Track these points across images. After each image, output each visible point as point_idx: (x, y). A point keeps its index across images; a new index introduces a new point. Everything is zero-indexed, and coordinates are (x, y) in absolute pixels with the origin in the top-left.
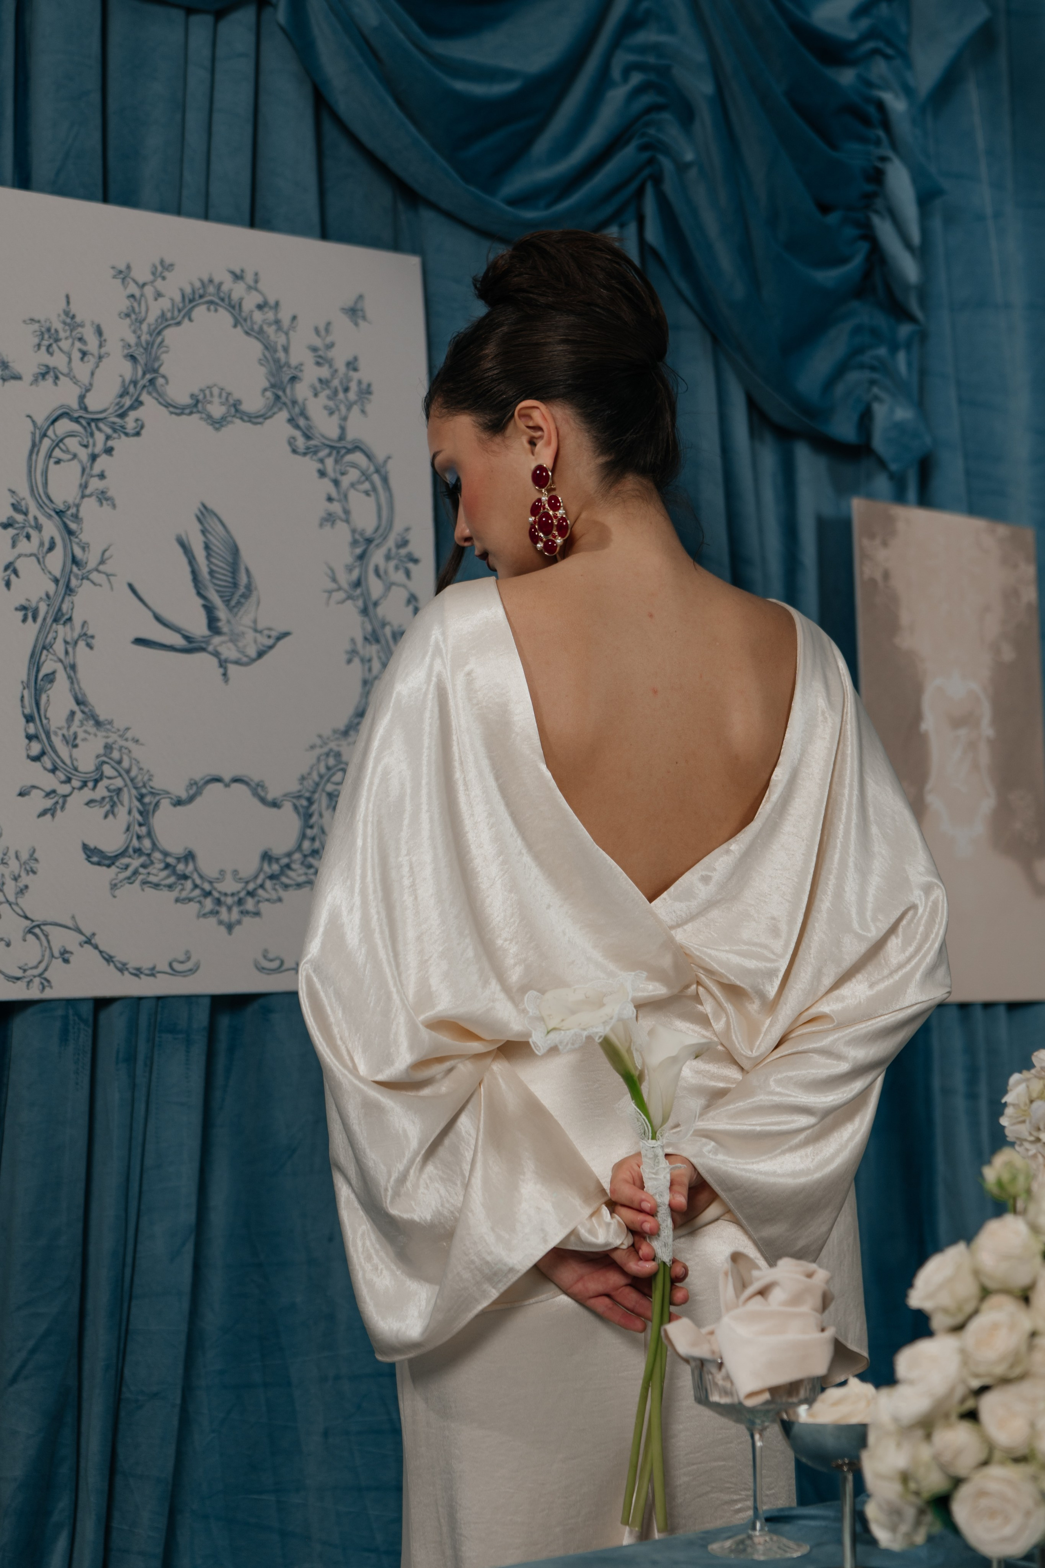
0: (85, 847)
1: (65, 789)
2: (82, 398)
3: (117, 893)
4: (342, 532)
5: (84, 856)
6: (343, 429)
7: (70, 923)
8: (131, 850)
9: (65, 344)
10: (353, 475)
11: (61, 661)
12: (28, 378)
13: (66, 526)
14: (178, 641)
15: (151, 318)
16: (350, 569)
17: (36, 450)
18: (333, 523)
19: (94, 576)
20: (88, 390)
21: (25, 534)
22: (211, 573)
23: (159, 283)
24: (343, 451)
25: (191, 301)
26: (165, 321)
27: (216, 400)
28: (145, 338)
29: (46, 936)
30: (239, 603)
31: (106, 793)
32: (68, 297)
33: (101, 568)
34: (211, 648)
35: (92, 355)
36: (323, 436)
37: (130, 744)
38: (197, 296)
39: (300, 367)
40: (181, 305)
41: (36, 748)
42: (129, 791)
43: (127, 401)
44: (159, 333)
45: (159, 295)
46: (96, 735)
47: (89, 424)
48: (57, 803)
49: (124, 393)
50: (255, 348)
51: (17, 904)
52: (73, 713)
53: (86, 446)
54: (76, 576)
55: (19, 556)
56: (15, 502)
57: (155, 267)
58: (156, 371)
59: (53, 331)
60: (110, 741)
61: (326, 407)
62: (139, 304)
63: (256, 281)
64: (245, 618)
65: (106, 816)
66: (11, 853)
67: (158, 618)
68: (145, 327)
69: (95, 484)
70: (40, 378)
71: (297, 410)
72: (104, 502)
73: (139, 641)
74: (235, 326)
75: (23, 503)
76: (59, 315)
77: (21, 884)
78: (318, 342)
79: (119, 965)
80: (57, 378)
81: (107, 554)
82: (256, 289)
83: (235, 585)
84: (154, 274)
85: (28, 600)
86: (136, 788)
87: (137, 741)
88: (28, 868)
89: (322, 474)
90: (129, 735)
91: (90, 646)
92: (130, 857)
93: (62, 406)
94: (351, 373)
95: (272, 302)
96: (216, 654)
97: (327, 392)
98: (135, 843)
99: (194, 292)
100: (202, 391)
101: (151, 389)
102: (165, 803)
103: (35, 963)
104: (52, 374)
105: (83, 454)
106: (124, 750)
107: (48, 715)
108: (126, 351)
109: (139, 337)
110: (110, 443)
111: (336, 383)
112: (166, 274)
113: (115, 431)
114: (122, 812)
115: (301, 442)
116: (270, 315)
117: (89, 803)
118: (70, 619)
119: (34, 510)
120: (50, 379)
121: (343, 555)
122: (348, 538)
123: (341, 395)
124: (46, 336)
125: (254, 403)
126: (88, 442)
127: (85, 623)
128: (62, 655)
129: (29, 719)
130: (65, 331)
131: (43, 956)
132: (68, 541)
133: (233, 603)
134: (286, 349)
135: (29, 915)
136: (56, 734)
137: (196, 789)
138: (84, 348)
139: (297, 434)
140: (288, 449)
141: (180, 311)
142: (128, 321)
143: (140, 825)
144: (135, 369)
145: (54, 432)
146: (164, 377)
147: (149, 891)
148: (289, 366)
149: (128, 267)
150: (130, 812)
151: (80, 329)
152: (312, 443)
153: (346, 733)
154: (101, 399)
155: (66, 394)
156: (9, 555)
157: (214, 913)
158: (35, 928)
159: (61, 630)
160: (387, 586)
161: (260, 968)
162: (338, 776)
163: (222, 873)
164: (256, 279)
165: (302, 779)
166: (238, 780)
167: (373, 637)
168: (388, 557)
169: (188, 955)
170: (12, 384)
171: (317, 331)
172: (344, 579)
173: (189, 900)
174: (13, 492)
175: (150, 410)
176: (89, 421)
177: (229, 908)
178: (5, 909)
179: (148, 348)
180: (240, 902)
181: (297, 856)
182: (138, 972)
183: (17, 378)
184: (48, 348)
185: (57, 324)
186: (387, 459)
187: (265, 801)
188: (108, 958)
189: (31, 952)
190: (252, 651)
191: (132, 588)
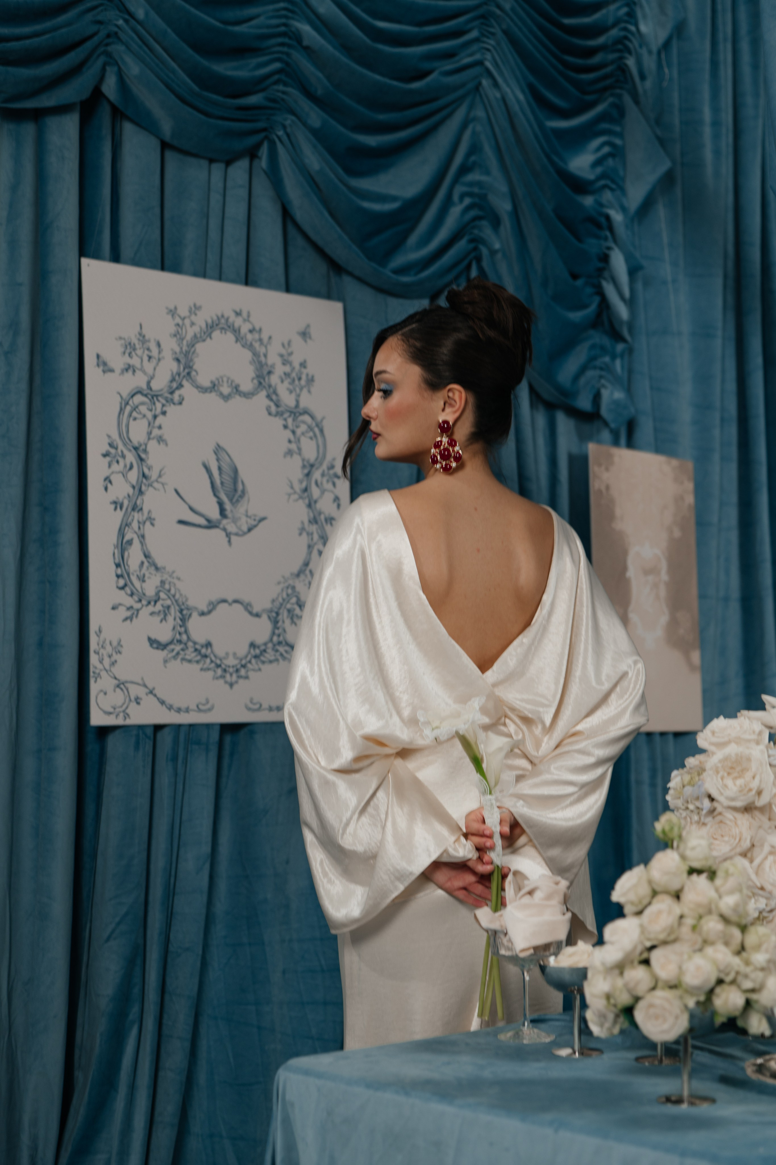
0: (149, 639)
1: (138, 606)
2: (149, 383)
3: (168, 665)
4: (297, 461)
5: (148, 644)
6: (298, 402)
7: (140, 682)
8: (175, 641)
9: (139, 352)
10: (303, 428)
11: (136, 533)
12: (118, 371)
13: (139, 456)
14: (203, 522)
15: (189, 337)
16: (301, 482)
17: (122, 413)
18: (292, 455)
19: (155, 485)
20: (152, 378)
21: (116, 460)
22: (222, 483)
23: (193, 317)
24: (297, 414)
25: (211, 328)
26: (197, 339)
27: (225, 384)
28: (185, 348)
29: (127, 690)
30: (238, 501)
31: (161, 608)
32: (141, 325)
33: (160, 480)
34: (221, 526)
35: (155, 358)
36: (286, 406)
37: (176, 581)
38: (215, 325)
39: (273, 366)
40: (205, 330)
41: (121, 582)
42: (175, 608)
43: (175, 385)
44: (193, 346)
46: (155, 575)
47: (153, 398)
48: (133, 614)
49: (173, 380)
50: (248, 355)
51: (111, 671)
52: (142, 563)
53: (151, 410)
54: (145, 485)
55: (113, 473)
56: (110, 442)
57: (191, 308)
58: (191, 367)
59: (132, 344)
60: (164, 579)
61: (288, 389)
62: (182, 329)
63: (249, 316)
64: (241, 509)
65: (161, 621)
66: (108, 642)
67: (191, 509)
68: (185, 342)
69: (156, 432)
70: (125, 371)
71: (271, 390)
72: (161, 443)
73: (181, 522)
74: (237, 341)
75: (115, 443)
76: (136, 336)
77: (113, 659)
78: (284, 352)
79: (168, 706)
80: (134, 371)
81: (162, 472)
82: (249, 321)
83: (236, 490)
84: (190, 311)
85: (117, 498)
86: (178, 605)
87: (179, 579)
88: (117, 650)
89: (286, 427)
90: (175, 575)
91: (152, 524)
92: (175, 644)
93: (137, 387)
94: (303, 370)
95: (257, 328)
96: (225, 530)
97: (289, 380)
98: (178, 637)
99: (213, 322)
100: (218, 379)
101: (188, 378)
102: (195, 615)
103: (120, 703)
104: (131, 369)
105: (149, 415)
106: (171, 584)
107: (130, 563)
108: (174, 356)
109: (181, 348)
110: (165, 409)
111: (294, 375)
112: (198, 312)
113: (167, 401)
114: (170, 619)
115: (273, 409)
116: (257, 336)
117: (152, 614)
118: (141, 509)
119: (121, 447)
120: (130, 372)
121: (297, 473)
122: (300, 463)
123: (297, 382)
124: (128, 347)
125: (247, 386)
126: (152, 409)
127: (149, 512)
128: (136, 529)
129: (118, 565)
130: (139, 344)
131: (125, 701)
132: (140, 464)
133: (234, 500)
134: (265, 356)
135: (117, 677)
136: (133, 574)
137: (213, 606)
138: (150, 354)
139: (272, 405)
140: (266, 413)
141: (204, 333)
142: (175, 339)
143: (181, 626)
144: (179, 367)
145: (133, 403)
146: (196, 371)
147: (185, 664)
148: (266, 364)
149: (176, 308)
150: (175, 619)
151: (148, 343)
152: (280, 409)
153: (298, 575)
154: (160, 384)
155: (140, 381)
156: (106, 472)
157: (223, 677)
158: (121, 685)
159: (136, 515)
160: (323, 492)
161: (249, 709)
162: (294, 600)
163: (227, 654)
164: (249, 315)
165: (273, 601)
166: (236, 601)
167: (314, 521)
168: (323, 475)
169: (207, 701)
170: (109, 375)
171: (283, 345)
172: (298, 487)
173: (208, 669)
174: (109, 436)
175: (187, 390)
176: (153, 396)
177: (231, 675)
178: (103, 674)
179: (186, 354)
180: (237, 671)
181: (270, 645)
182: (179, 710)
183: (112, 371)
184: (130, 354)
185: (135, 341)
186: (323, 418)
187: (251, 613)
188: (163, 703)
189: (118, 698)
190: (245, 528)
191: (176, 491)
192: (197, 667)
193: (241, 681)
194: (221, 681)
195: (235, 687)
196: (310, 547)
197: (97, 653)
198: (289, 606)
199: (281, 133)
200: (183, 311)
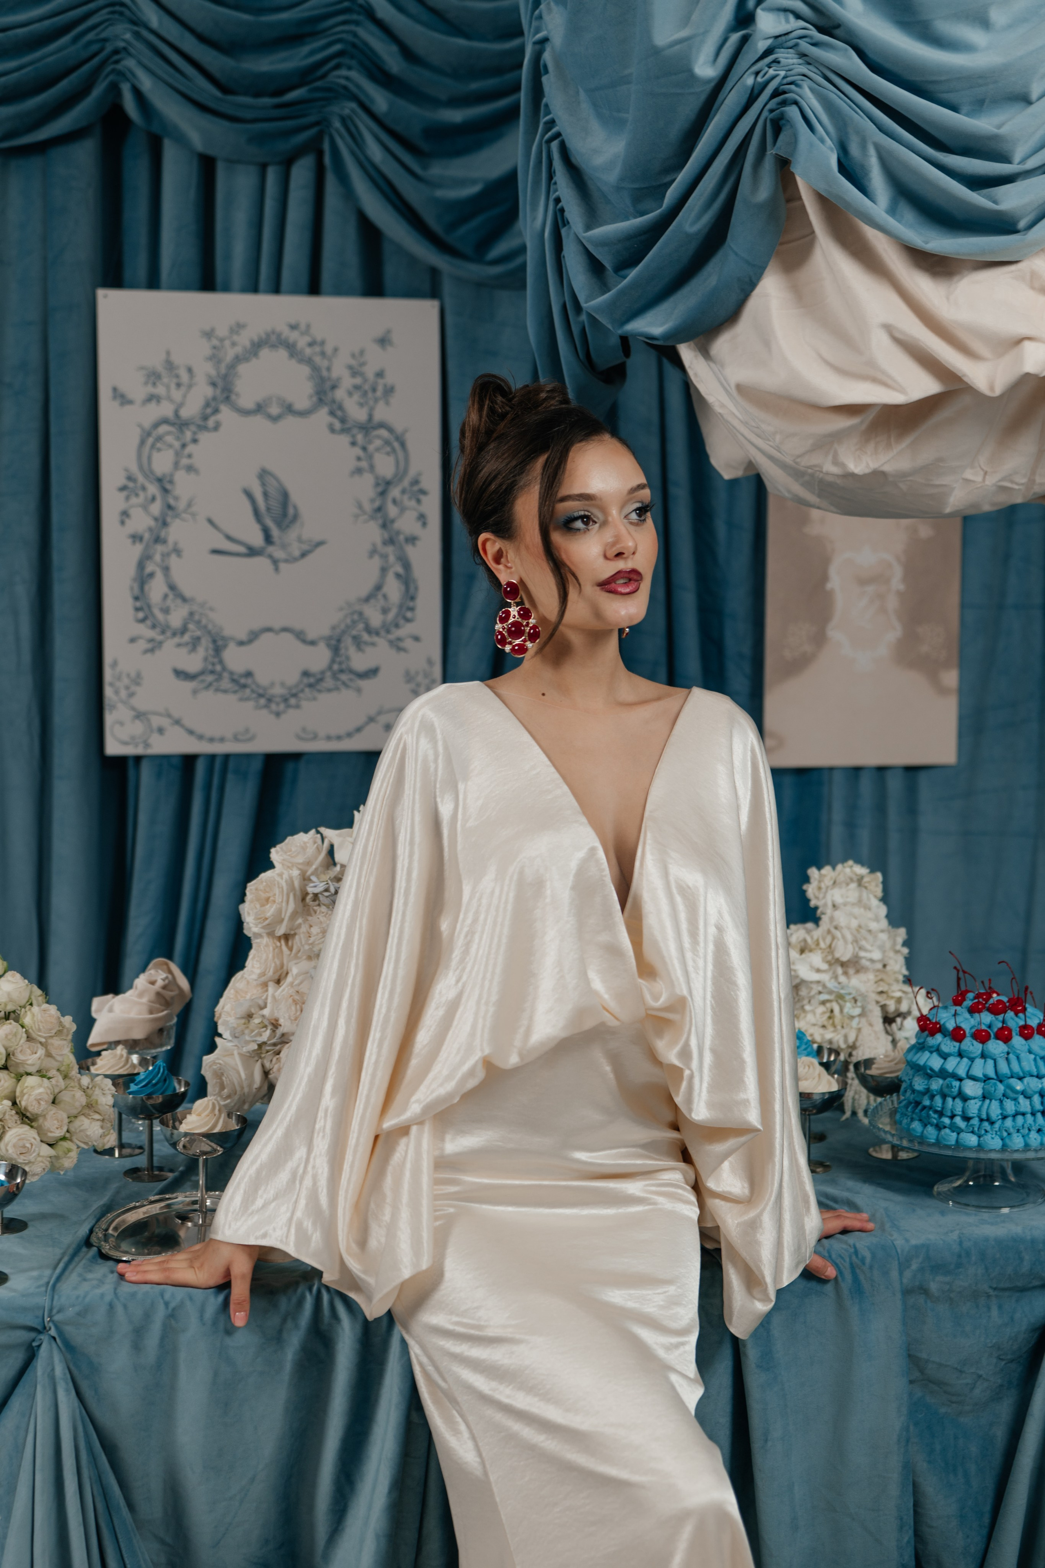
0: (175, 670)
1: (160, 638)
2: (176, 411)
3: (198, 696)
4: (368, 479)
5: (172, 676)
6: (371, 415)
7: (164, 712)
8: (207, 672)
9: (165, 380)
10: (378, 443)
11: (159, 565)
12: (139, 402)
13: (163, 488)
14: (242, 549)
15: (229, 359)
16: (373, 501)
17: (143, 444)
18: (361, 474)
19: (184, 515)
20: (181, 405)
21: (134, 493)
22: (268, 509)
23: (235, 338)
24: (370, 429)
25: (258, 346)
26: (238, 359)
27: (275, 404)
28: (223, 370)
29: (148, 720)
30: (288, 527)
31: (190, 640)
32: (168, 353)
33: (189, 510)
34: (267, 553)
35: (185, 385)
36: (355, 421)
37: (208, 612)
38: (263, 343)
39: (339, 379)
40: (250, 349)
41: (141, 615)
42: (206, 639)
43: (209, 411)
44: (234, 367)
45: (234, 344)
46: (183, 607)
47: (181, 426)
48: (155, 646)
49: (207, 405)
50: (306, 370)
51: (128, 702)
53: (178, 439)
54: (170, 516)
55: (131, 506)
56: (128, 475)
57: (232, 328)
58: (230, 391)
59: (157, 373)
60: (193, 610)
61: (358, 403)
62: (220, 351)
63: (308, 329)
64: (292, 534)
65: (190, 652)
66: (125, 675)
67: (229, 538)
68: (223, 365)
69: (185, 461)
70: (147, 402)
71: (335, 406)
72: (191, 472)
73: (215, 552)
74: (291, 357)
75: (134, 476)
76: (161, 364)
77: (131, 691)
78: (353, 362)
79: (199, 735)
80: (158, 401)
81: (193, 502)
82: (308, 334)
83: (285, 514)
84: (231, 331)
85: (136, 531)
86: (211, 636)
87: (211, 609)
88: (136, 682)
89: (353, 444)
90: (207, 605)
91: (179, 556)
92: (206, 675)
93: (162, 417)
94: (380, 381)
95: (319, 340)
96: (270, 557)
97: (359, 393)
98: (210, 667)
99: (260, 340)
100: (264, 400)
101: (226, 402)
102: (232, 646)
103: (139, 734)
104: (156, 398)
105: (177, 444)
106: (202, 615)
107: (150, 596)
108: (209, 381)
109: (219, 371)
110: (196, 436)
111: (366, 387)
112: (241, 331)
113: (199, 428)
114: (201, 650)
115: (338, 425)
117: (179, 645)
118: (165, 542)
119: (141, 479)
120: (154, 402)
121: (368, 492)
122: (372, 482)
123: (370, 395)
124: (152, 376)
125: (302, 402)
126: (180, 438)
127: (176, 544)
128: (159, 561)
129: (136, 598)
130: (165, 372)
131: (146, 731)
132: (165, 496)
133: (284, 526)
134: (329, 369)
135: (136, 707)
136: (155, 606)
137: (254, 636)
138: (179, 381)
139: (336, 421)
140: (328, 430)
141: (249, 353)
142: (211, 363)
143: (214, 657)
144: (215, 391)
145: (157, 433)
146: (237, 395)
147: (220, 695)
148: (329, 379)
149: (213, 330)
150: (207, 650)
151: (176, 371)
152: (347, 426)
153: (367, 600)
154: (191, 409)
155: (166, 410)
156: (122, 505)
157: (266, 706)
158: (140, 715)
159: (159, 548)
160: (403, 510)
161: (299, 738)
162: (361, 626)
163: (272, 684)
164: (308, 326)
165: (333, 628)
166: (285, 630)
167: (391, 541)
168: (404, 492)
169: (247, 730)
170: (128, 408)
171: (353, 356)
172: (368, 507)
173: (248, 699)
174: (126, 470)
175: (226, 414)
176: (179, 424)
177: (278, 704)
178: (120, 706)
179: (225, 377)
180: (286, 700)
181: (328, 674)
182: (211, 740)
183: (130, 402)
184: (154, 384)
185: (160, 368)
186: (406, 431)
187: (304, 641)
188: (191, 732)
189: (138, 728)
190: (297, 553)
191: (210, 521)
192: (232, 698)
193: (291, 711)
194: (265, 712)
195: (283, 717)
196: (384, 570)
197: (111, 684)
198: (354, 633)
199: (337, 124)
200: (221, 331)
